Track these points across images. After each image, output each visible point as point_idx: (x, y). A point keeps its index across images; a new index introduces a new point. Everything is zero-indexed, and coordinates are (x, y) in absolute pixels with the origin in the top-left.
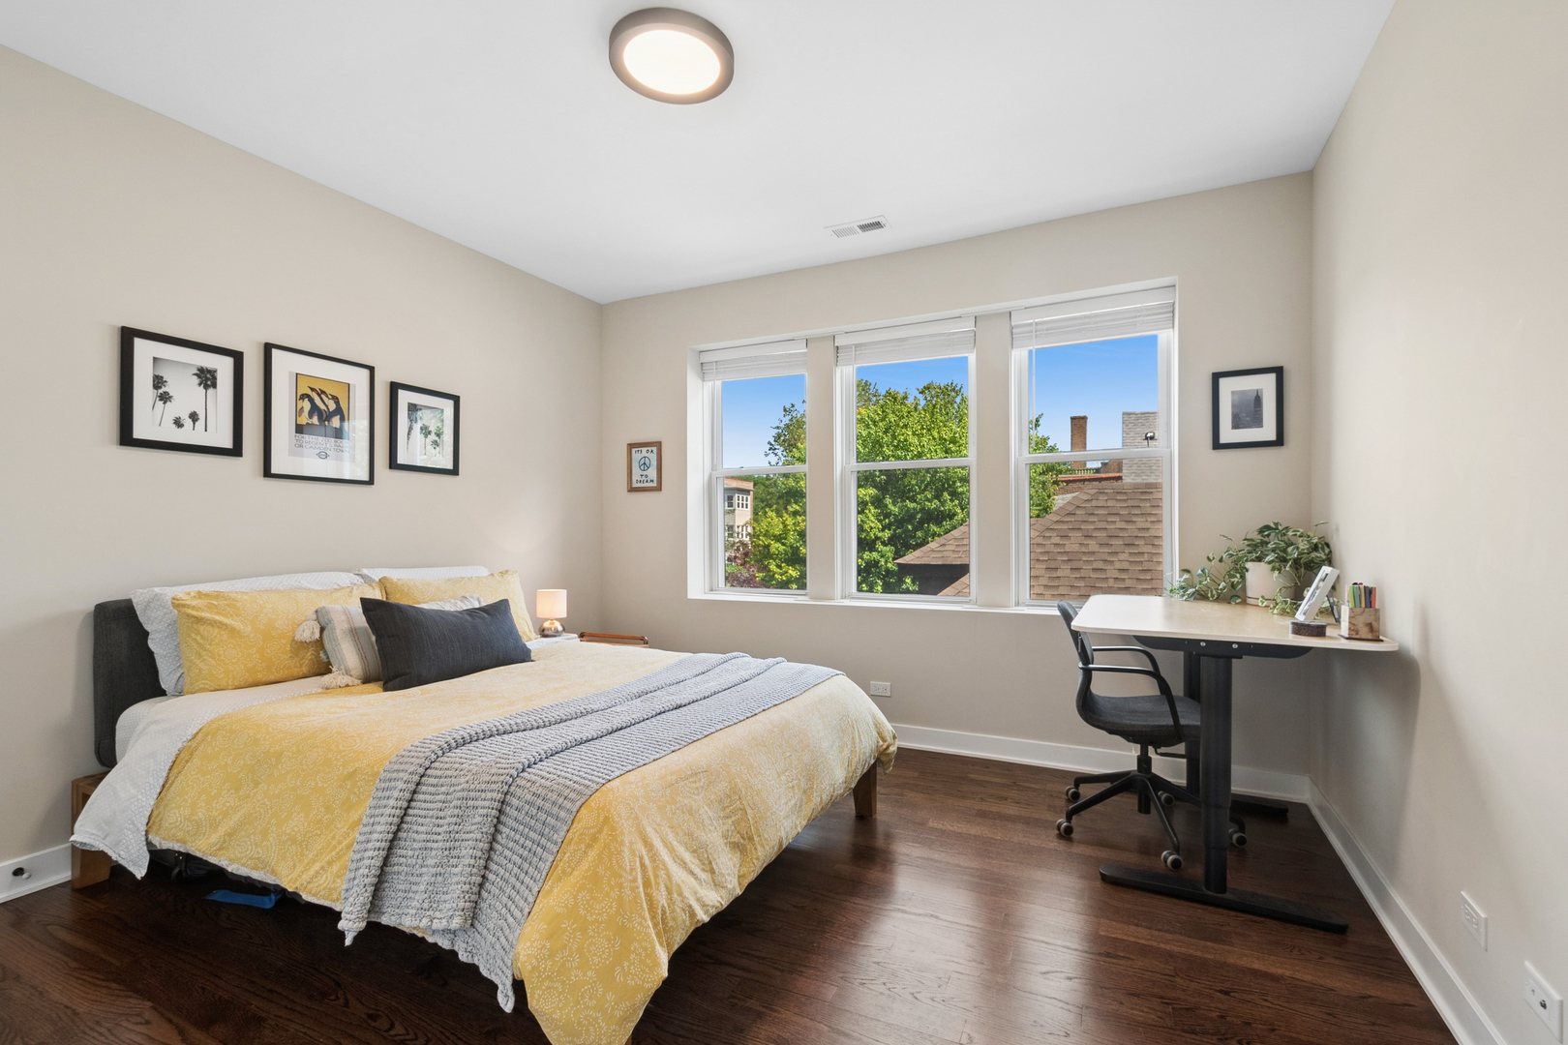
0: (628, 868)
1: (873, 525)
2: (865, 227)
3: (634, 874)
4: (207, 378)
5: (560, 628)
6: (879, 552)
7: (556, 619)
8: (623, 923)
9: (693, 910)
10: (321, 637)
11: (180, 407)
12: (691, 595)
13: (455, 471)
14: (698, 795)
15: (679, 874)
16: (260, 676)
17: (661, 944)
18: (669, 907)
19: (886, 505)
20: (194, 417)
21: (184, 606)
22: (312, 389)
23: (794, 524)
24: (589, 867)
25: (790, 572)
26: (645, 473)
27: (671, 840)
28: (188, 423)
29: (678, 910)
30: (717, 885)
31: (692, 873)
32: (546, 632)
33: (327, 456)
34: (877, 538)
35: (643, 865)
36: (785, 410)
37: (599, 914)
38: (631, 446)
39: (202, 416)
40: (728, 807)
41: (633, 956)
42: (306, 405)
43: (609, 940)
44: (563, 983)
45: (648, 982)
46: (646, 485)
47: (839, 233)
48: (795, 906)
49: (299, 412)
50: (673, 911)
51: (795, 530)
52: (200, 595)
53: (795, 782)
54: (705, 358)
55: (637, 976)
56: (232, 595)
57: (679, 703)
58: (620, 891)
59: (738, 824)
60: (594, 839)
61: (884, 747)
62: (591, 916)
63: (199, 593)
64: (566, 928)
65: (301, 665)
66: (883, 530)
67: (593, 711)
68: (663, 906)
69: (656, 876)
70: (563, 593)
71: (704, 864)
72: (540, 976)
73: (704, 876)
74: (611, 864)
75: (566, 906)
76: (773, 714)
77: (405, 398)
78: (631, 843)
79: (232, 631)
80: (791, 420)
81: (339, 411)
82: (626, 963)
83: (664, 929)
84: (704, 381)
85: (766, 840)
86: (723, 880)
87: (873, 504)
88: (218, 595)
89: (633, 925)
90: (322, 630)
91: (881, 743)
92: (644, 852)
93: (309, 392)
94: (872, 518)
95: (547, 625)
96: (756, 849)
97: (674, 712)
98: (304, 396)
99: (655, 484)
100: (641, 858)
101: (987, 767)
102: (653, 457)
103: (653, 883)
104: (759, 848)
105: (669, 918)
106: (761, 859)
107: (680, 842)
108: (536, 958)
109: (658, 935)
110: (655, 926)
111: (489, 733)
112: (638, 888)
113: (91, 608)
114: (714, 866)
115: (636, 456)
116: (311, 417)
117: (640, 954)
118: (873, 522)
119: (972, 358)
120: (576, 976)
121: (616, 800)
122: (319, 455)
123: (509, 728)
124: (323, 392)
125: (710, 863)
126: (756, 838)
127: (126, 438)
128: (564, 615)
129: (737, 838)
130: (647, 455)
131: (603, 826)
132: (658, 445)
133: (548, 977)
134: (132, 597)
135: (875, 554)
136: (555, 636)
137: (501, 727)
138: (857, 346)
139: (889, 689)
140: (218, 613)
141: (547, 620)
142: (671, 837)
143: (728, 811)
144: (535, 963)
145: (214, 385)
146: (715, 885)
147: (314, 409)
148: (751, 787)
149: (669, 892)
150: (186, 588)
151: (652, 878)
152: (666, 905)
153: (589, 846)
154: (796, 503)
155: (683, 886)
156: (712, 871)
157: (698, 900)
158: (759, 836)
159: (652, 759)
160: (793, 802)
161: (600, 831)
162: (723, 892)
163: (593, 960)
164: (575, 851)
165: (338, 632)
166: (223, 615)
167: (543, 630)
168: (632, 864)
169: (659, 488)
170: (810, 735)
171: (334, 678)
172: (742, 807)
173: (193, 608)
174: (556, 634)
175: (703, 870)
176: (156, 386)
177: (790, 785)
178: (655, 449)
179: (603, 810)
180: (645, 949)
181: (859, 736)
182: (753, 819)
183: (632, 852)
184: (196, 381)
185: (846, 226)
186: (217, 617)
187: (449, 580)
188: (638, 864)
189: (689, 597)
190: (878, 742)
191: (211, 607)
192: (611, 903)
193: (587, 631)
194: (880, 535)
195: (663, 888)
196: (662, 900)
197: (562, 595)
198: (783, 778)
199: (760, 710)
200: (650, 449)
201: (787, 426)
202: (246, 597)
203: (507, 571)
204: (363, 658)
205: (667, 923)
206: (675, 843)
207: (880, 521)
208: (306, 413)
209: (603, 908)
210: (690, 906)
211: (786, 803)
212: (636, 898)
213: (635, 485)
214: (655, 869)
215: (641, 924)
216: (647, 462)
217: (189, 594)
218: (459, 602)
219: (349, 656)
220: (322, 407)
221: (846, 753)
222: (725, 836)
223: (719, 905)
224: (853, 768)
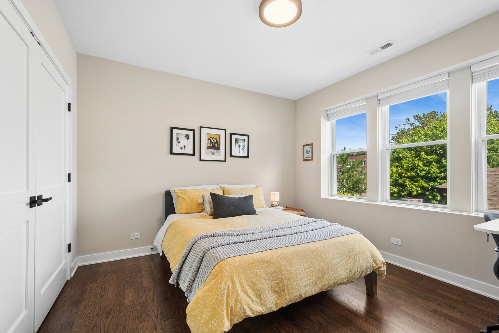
0: (222, 289)
1: (435, 171)
2: (383, 47)
3: (224, 291)
4: (187, 137)
5: (277, 205)
6: (438, 182)
7: (276, 202)
8: (215, 307)
9: (245, 311)
10: (203, 202)
11: (182, 145)
12: (323, 196)
13: (248, 157)
14: (262, 269)
15: (242, 296)
16: (190, 211)
17: (228, 319)
18: (235, 307)
19: (443, 163)
20: (185, 147)
21: (176, 192)
22: (211, 137)
23: (396, 171)
24: (211, 285)
25: (394, 189)
26: (308, 154)
27: (244, 283)
28: (183, 148)
29: (238, 309)
30: (262, 304)
31: (250, 297)
32: (273, 206)
33: (214, 154)
34: (437, 177)
35: (228, 289)
36: (396, 127)
37: (209, 301)
38: (304, 146)
39: (186, 146)
40: (275, 276)
41: (215, 320)
42: (209, 141)
43: (210, 311)
44: (196, 320)
45: (218, 331)
46: (308, 158)
47: (372, 53)
48: (319, 322)
49: (207, 143)
50: (236, 309)
51: (397, 173)
52: (180, 190)
53: (314, 273)
54: (329, 112)
55: (215, 327)
56: (186, 190)
57: (279, 235)
58: (217, 296)
59: (279, 284)
60: (216, 276)
61: (377, 267)
62: (207, 301)
63: (180, 189)
64: (200, 302)
65: (199, 209)
66: (440, 173)
67: (252, 233)
68: (232, 306)
69: (232, 295)
70: (279, 193)
71: (257, 295)
72: (190, 315)
73: (256, 299)
74: (218, 286)
75: (202, 296)
76: (311, 245)
77: (234, 137)
78: (226, 280)
79: (185, 199)
80: (399, 131)
81: (217, 142)
82: (213, 321)
83: (231, 315)
84: (328, 121)
85: (291, 293)
86: (266, 303)
87: (435, 162)
88: (183, 190)
89: (218, 309)
90: (203, 200)
91: (375, 265)
92: (231, 285)
93: (210, 138)
94: (435, 168)
95: (273, 203)
96: (285, 295)
97: (276, 238)
98: (209, 139)
99: (311, 158)
100: (228, 287)
101: (451, 289)
102: (311, 149)
103: (230, 296)
104: (287, 295)
105: (234, 311)
106: (287, 300)
107: (248, 285)
108: (190, 309)
109: (227, 315)
110: (227, 312)
111: (215, 235)
112: (224, 297)
113: (164, 192)
114: (262, 297)
115: (306, 149)
116: (210, 144)
117: (218, 320)
118: (435, 169)
119: (448, 92)
120: (199, 319)
121: (227, 265)
122: (212, 154)
123: (222, 235)
124: (213, 138)
125: (260, 295)
126: (286, 291)
127: (172, 153)
128: (279, 200)
129: (277, 289)
130: (308, 148)
131: (220, 272)
132: (312, 145)
133: (192, 316)
134: (170, 190)
135: (436, 183)
136: (275, 207)
137: (219, 234)
138: (387, 97)
139: (400, 242)
140: (183, 195)
141: (273, 202)
142: (244, 282)
143: (275, 278)
144: (190, 311)
145: (189, 139)
146: (261, 304)
147: (211, 142)
148: (288, 271)
149: (236, 302)
150: (178, 188)
151: (231, 295)
152: (233, 306)
153: (214, 278)
154: (398, 162)
155: (243, 301)
156: (261, 299)
157: (249, 308)
158: (288, 291)
159: (249, 253)
160: (311, 281)
161: (218, 274)
162: (264, 308)
163: (204, 316)
164: (210, 278)
165: (206, 201)
166: (184, 195)
167: (272, 205)
168: (224, 288)
169: (312, 159)
170: (327, 256)
171: (204, 214)
172: (282, 278)
173: (178, 193)
174: (276, 206)
175: (257, 297)
176: (177, 140)
177: (311, 274)
178: (311, 146)
179: (221, 267)
180: (220, 319)
181: (359, 260)
182: (286, 283)
183: (226, 284)
184: (185, 138)
185: (374, 49)
186: (182, 196)
187: (241, 188)
188: (227, 288)
189: (321, 197)
190: (373, 265)
191: (181, 193)
192: (214, 299)
193: (288, 206)
194: (439, 175)
195: (234, 300)
196: (232, 303)
197: (278, 194)
198: (308, 271)
199: (306, 242)
200: (310, 146)
201: (398, 133)
202: (189, 191)
203: (259, 186)
204: (211, 209)
205: (233, 312)
206: (245, 285)
207: (439, 169)
208: (209, 144)
209: (211, 300)
210: (244, 309)
211: (307, 281)
212: (223, 300)
213: (305, 159)
214: (233, 292)
215: (221, 309)
216: (309, 151)
217: (178, 189)
218: (240, 195)
219: (208, 208)
220: (213, 141)
221: (349, 266)
222: (271, 287)
223: (260, 312)
224: (353, 273)
